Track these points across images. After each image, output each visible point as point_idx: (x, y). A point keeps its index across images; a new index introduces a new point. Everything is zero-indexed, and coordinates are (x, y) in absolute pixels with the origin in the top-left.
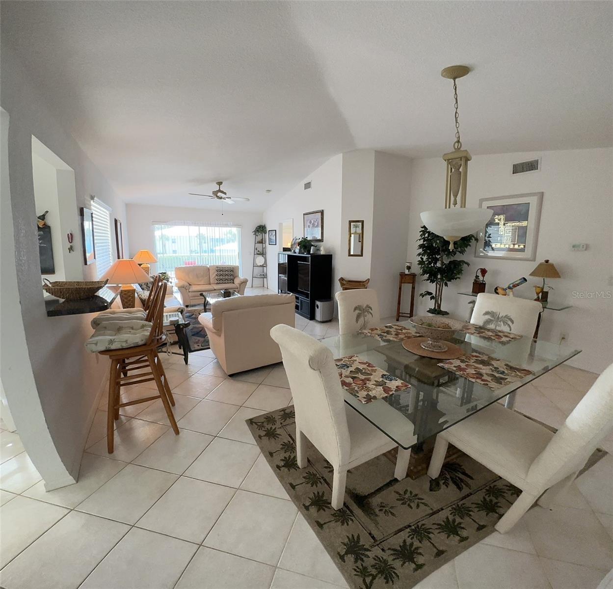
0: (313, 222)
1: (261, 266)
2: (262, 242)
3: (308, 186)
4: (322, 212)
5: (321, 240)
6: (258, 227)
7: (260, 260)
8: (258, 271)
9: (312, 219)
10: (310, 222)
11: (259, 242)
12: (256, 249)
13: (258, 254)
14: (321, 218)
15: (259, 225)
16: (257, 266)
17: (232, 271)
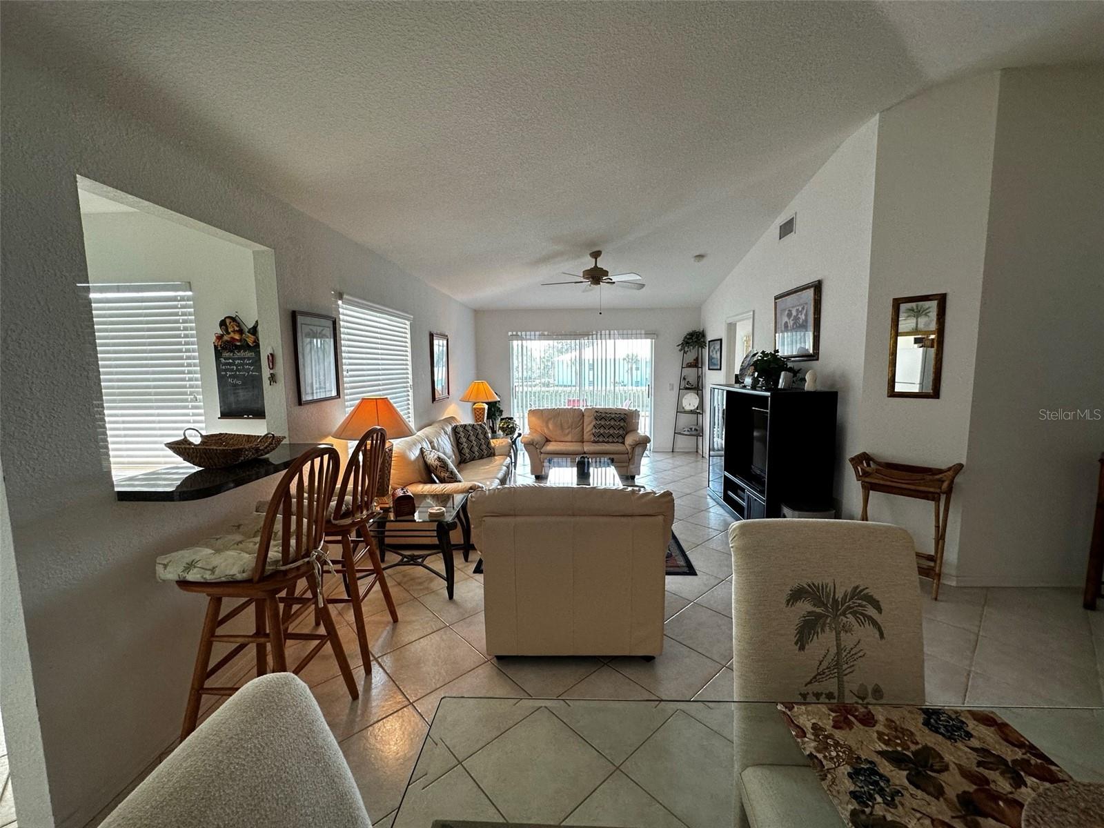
0: (794, 313)
1: (692, 412)
2: (696, 364)
3: (787, 228)
4: (818, 287)
5: (814, 356)
6: (688, 334)
7: (690, 401)
8: (685, 420)
9: (793, 307)
10: (789, 315)
11: (690, 366)
12: (684, 379)
13: (687, 389)
14: (815, 300)
15: (690, 330)
16: (685, 412)
17: (624, 420)
